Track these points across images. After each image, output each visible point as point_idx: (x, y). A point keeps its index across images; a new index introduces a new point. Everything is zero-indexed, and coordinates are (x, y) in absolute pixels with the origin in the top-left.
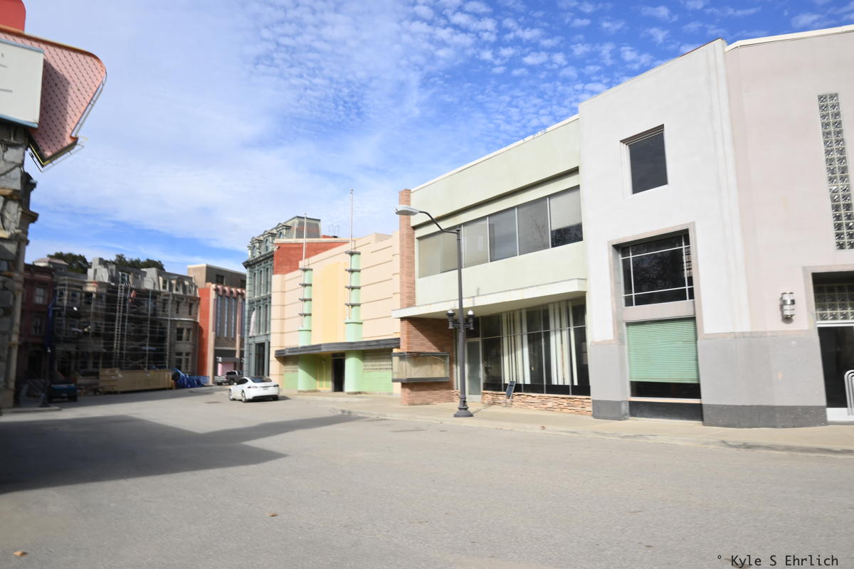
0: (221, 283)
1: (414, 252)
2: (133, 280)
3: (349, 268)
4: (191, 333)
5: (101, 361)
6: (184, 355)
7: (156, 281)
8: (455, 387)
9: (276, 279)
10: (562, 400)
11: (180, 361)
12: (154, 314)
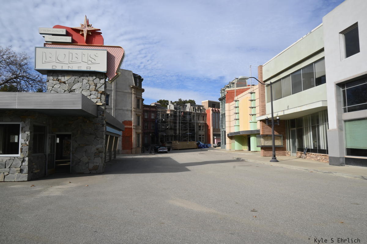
0: (214, 107)
1: (265, 93)
2: (183, 108)
3: (250, 99)
4: (204, 127)
5: (173, 138)
6: (202, 136)
7: (190, 107)
8: (287, 150)
9: (227, 105)
10: (323, 156)
11: (200, 138)
12: (190, 121)
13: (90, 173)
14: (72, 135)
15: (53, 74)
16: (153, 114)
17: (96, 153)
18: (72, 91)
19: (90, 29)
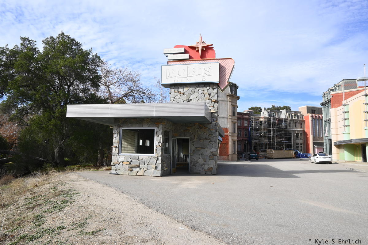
0: (314, 113)
2: (277, 115)
3: (365, 103)
4: (302, 135)
5: (267, 146)
6: (300, 144)
7: (286, 115)
9: (332, 110)
11: (298, 147)
12: (286, 128)
13: (206, 173)
14: (190, 139)
15: (174, 87)
16: (245, 122)
17: (210, 156)
18: (190, 101)
19: (204, 45)
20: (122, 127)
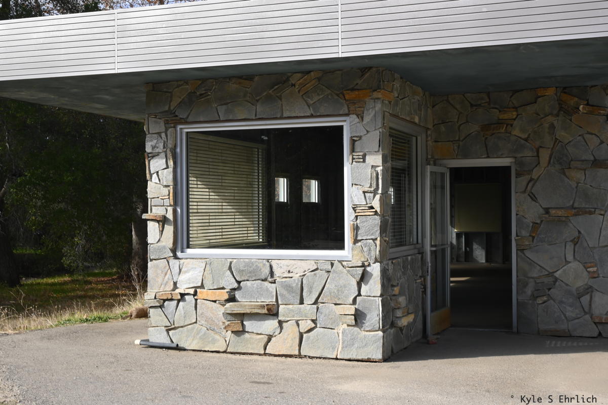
13: (600, 334)
14: (513, 169)
20: (186, 123)
